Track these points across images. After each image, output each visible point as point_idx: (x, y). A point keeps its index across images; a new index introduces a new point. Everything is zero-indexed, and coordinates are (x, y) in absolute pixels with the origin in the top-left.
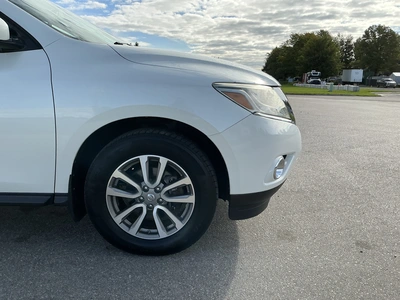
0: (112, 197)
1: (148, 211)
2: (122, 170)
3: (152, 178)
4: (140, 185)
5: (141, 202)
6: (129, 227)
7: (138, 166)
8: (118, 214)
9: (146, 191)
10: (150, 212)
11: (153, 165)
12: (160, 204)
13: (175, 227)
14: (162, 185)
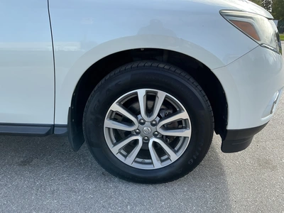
0: (109, 129)
1: (143, 143)
2: (119, 103)
3: (149, 111)
4: (137, 118)
5: (138, 134)
6: (125, 157)
7: (136, 99)
8: (115, 145)
9: (143, 124)
10: (146, 143)
11: (151, 98)
12: (155, 136)
13: (169, 158)
14: (158, 119)
